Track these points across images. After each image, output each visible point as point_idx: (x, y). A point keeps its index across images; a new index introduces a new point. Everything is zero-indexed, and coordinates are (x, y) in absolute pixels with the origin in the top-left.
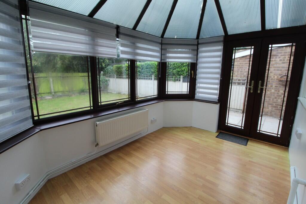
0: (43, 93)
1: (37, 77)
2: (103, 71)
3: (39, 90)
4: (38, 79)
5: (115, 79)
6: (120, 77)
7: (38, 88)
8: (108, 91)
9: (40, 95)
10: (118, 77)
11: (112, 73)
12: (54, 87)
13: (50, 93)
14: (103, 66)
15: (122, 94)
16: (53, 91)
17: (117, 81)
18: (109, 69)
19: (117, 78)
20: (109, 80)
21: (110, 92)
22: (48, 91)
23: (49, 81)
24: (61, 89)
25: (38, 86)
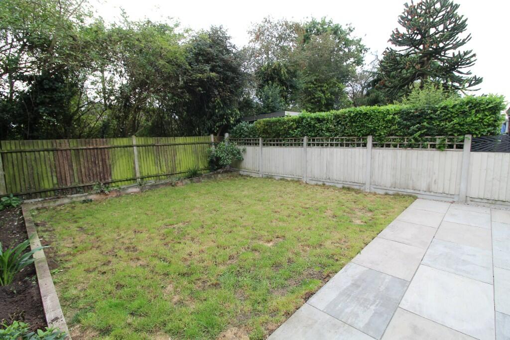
0: (121, 181)
1: (109, 146)
2: (229, 133)
3: (112, 172)
4: (110, 150)
5: (258, 149)
6: (272, 143)
7: (110, 168)
8: (241, 173)
9: (114, 185)
10: (267, 144)
11: (251, 136)
12: (140, 167)
13: (134, 179)
14: (231, 122)
15: (277, 178)
16: (138, 175)
17: (263, 151)
18: (245, 129)
19: (264, 145)
20: (244, 150)
21: (245, 173)
22: (130, 176)
23: (131, 154)
24: (153, 170)
25: (110, 166)
